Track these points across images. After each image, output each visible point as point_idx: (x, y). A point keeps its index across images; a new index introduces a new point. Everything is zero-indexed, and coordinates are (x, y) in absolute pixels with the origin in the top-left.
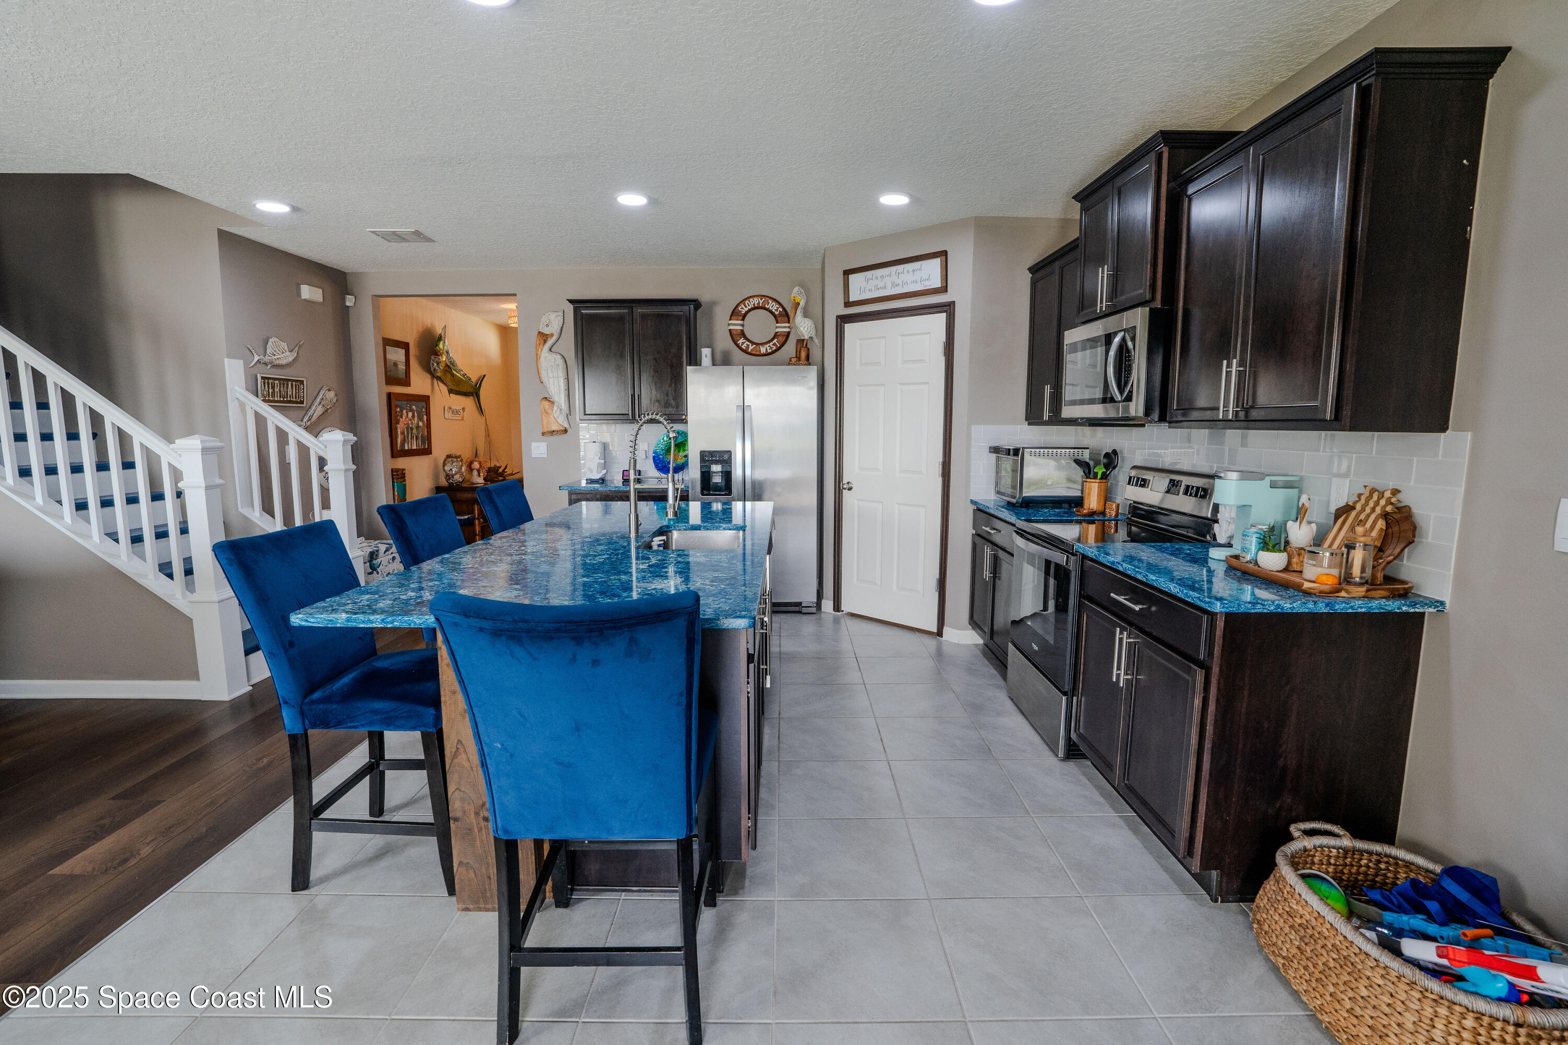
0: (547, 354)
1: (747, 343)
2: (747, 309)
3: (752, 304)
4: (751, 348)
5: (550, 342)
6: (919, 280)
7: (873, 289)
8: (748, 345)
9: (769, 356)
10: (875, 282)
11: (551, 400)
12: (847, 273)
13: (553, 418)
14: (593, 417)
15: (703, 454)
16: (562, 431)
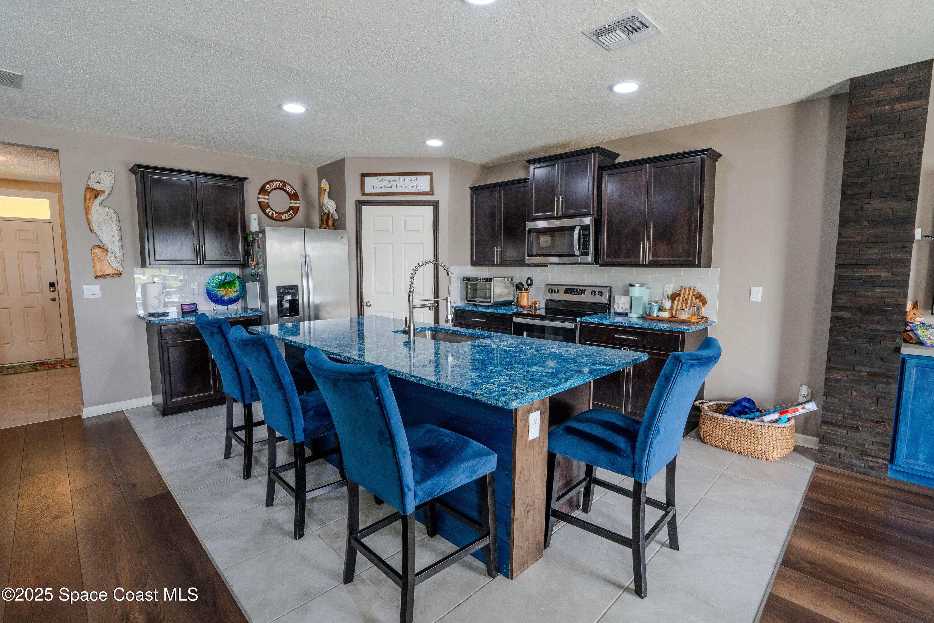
0: (99, 208)
1: (272, 211)
2: (271, 189)
3: (275, 185)
4: (275, 215)
5: (101, 198)
6: (415, 186)
7: (383, 187)
8: (273, 214)
9: (286, 222)
10: (384, 183)
11: (105, 248)
12: (363, 175)
13: (107, 263)
14: (164, 263)
15: (279, 288)
16: (117, 274)
